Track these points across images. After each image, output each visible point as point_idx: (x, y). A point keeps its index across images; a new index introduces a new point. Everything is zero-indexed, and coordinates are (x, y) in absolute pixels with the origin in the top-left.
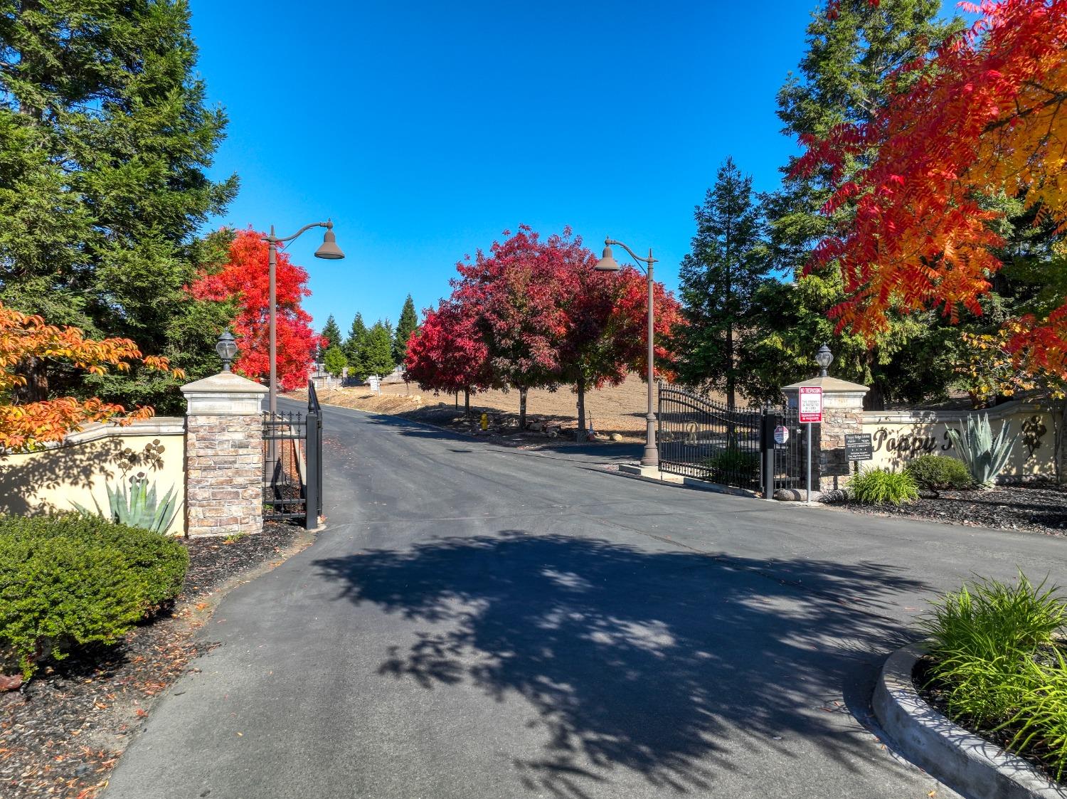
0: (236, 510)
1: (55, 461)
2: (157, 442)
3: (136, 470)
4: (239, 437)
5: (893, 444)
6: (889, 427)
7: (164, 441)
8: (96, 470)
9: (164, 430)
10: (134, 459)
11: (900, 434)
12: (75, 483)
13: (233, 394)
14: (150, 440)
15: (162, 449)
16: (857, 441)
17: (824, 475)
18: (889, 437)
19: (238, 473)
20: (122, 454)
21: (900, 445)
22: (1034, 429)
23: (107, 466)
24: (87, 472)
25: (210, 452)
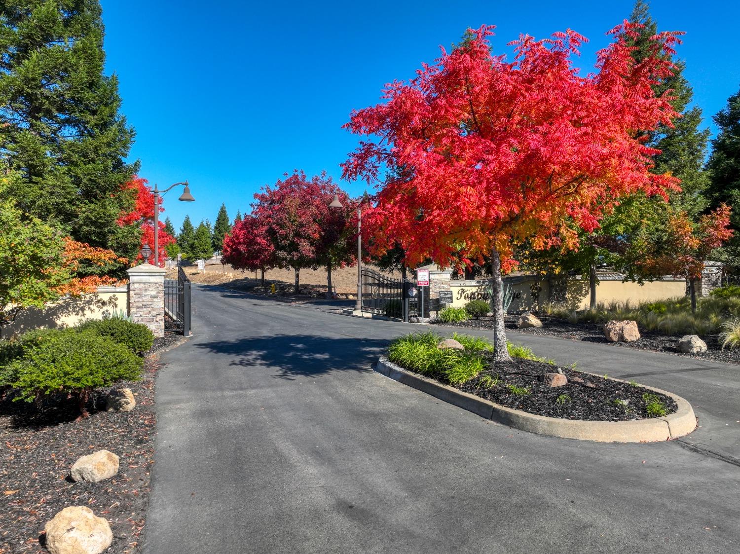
0: (152, 326)
1: (68, 304)
2: (114, 296)
3: (105, 308)
4: (154, 293)
5: (468, 296)
6: (466, 288)
7: (117, 295)
8: (87, 308)
9: (118, 290)
10: (104, 303)
11: (471, 291)
12: (77, 314)
13: (151, 274)
14: (111, 295)
15: (116, 299)
16: (445, 294)
17: (432, 310)
18: (465, 293)
19: (153, 309)
20: (98, 301)
21: (471, 296)
22: (536, 289)
23: (92, 307)
24: (83, 309)
25: (141, 300)
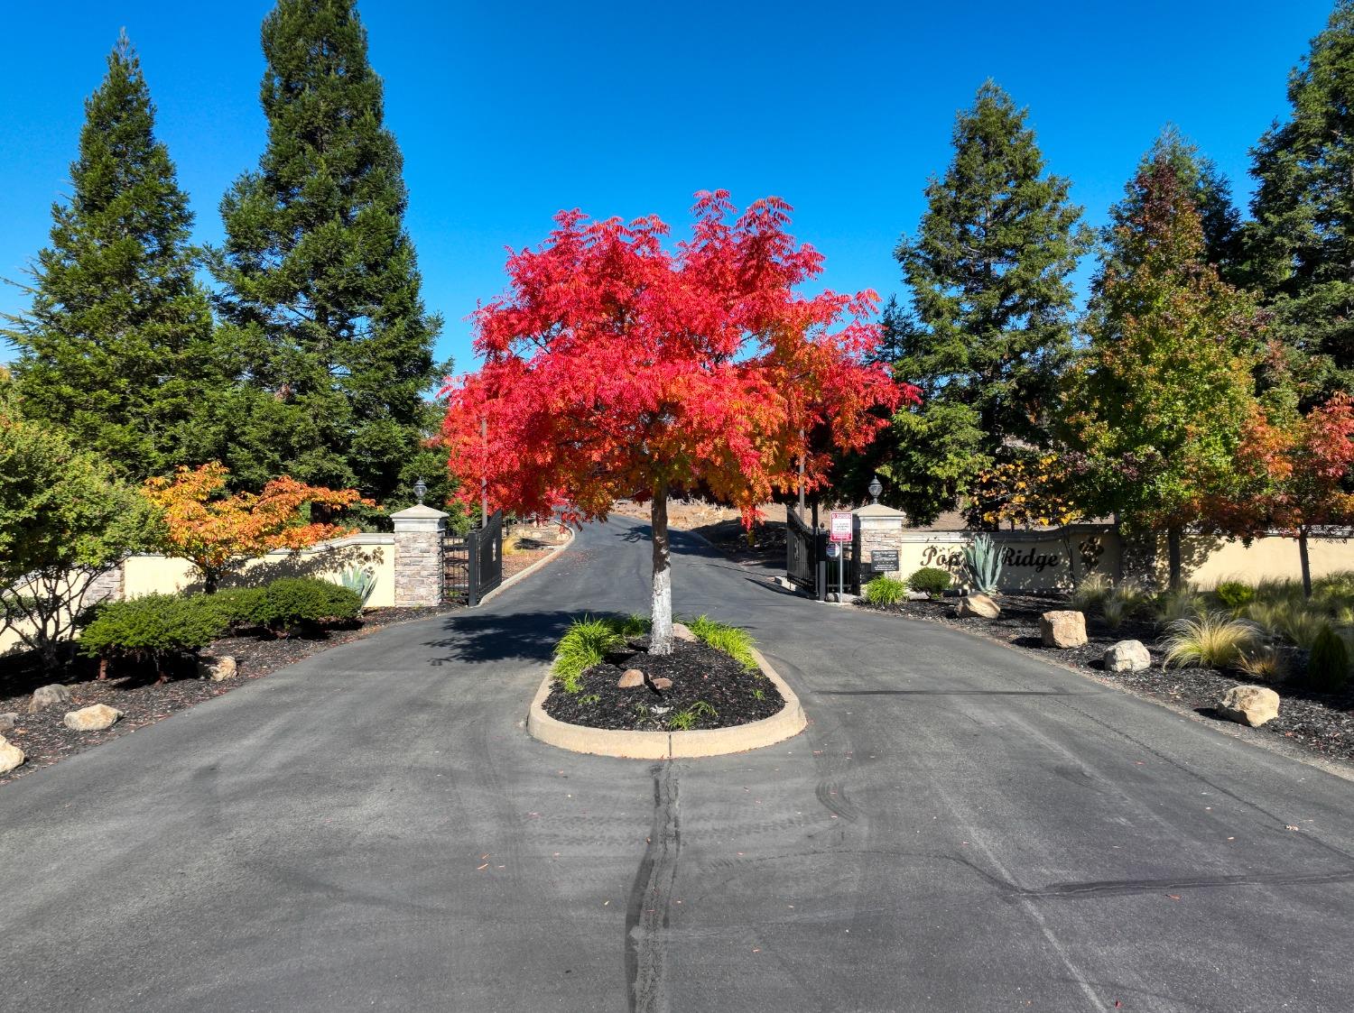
0: (422, 591)
1: (324, 559)
2: (379, 548)
3: (368, 565)
4: (424, 546)
7: (384, 548)
8: (346, 564)
9: (383, 541)
10: (367, 558)
12: (335, 571)
13: (421, 519)
14: (375, 547)
15: (382, 553)
16: (884, 556)
19: (424, 568)
20: (360, 555)
22: (1092, 549)
23: (352, 562)
24: (342, 565)
25: (408, 555)
